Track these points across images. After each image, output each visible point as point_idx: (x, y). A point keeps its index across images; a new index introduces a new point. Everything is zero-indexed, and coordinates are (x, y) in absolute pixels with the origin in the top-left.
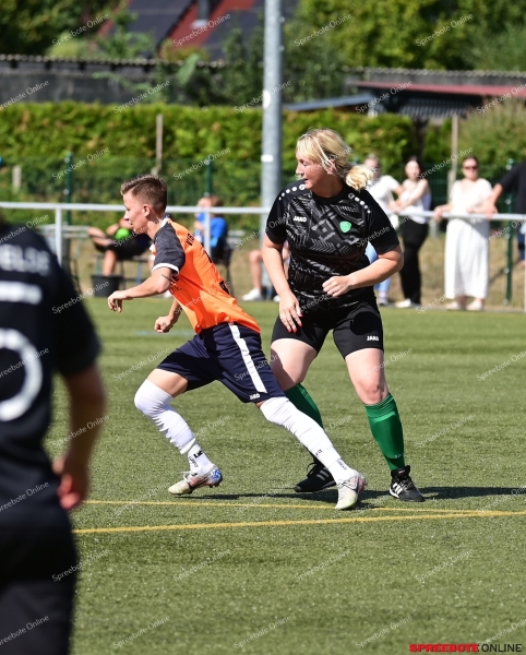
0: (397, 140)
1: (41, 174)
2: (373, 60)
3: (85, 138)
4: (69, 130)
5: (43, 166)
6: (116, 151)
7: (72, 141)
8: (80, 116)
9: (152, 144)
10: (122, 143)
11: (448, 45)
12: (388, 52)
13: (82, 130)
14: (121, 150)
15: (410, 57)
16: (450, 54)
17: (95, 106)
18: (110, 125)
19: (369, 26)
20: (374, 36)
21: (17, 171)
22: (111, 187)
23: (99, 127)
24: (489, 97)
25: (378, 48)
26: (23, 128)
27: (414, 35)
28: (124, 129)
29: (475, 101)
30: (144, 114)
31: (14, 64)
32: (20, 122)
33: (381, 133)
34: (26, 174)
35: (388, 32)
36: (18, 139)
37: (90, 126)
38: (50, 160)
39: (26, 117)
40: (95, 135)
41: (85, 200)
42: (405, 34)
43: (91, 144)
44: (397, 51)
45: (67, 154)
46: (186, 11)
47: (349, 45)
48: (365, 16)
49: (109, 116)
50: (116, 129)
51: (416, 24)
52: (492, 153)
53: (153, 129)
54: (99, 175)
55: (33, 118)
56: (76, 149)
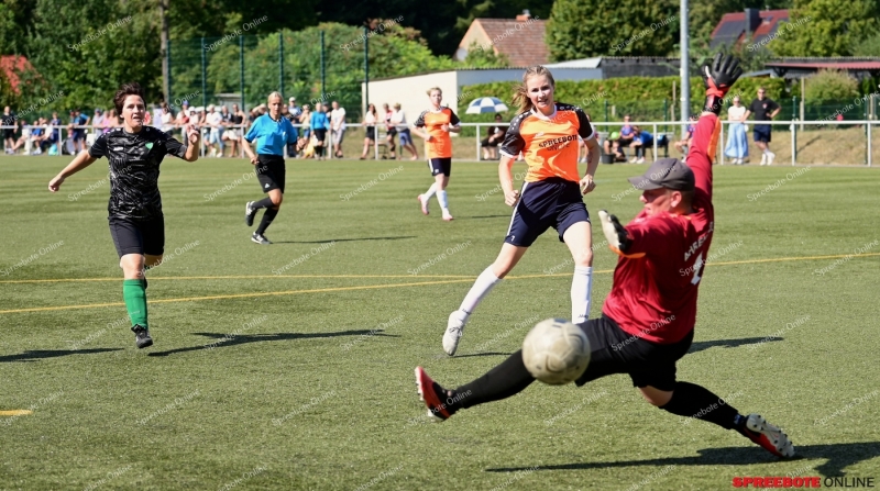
0: (778, 89)
1: (624, 109)
2: (808, 53)
3: (642, 92)
4: (635, 89)
5: (625, 105)
6: (656, 97)
7: (637, 94)
8: (640, 83)
9: (671, 94)
10: (658, 94)
11: (842, 46)
12: (816, 50)
13: (641, 89)
14: (658, 97)
15: (825, 52)
16: (843, 50)
17: (647, 78)
18: (653, 86)
19: (807, 39)
20: (809, 43)
21: (613, 108)
22: (654, 114)
23: (649, 87)
24: (821, 68)
25: (811, 48)
26: (615, 89)
27: (827, 42)
28: (659, 88)
29: (815, 70)
30: (668, 81)
31: (622, 61)
32: (614, 86)
33: (770, 86)
34: (617, 109)
35: (815, 41)
36: (614, 94)
37: (644, 87)
38: (628, 102)
39: (617, 84)
40: (647, 91)
41: (643, 120)
42: (823, 42)
43: (645, 95)
44: (819, 49)
45: (634, 100)
46: (741, 35)
47: (798, 47)
48: (805, 35)
49: (652, 83)
50: (656, 88)
51: (827, 37)
52: (821, 93)
53: (671, 88)
54: (649, 108)
55: (620, 84)
56: (638, 97)
